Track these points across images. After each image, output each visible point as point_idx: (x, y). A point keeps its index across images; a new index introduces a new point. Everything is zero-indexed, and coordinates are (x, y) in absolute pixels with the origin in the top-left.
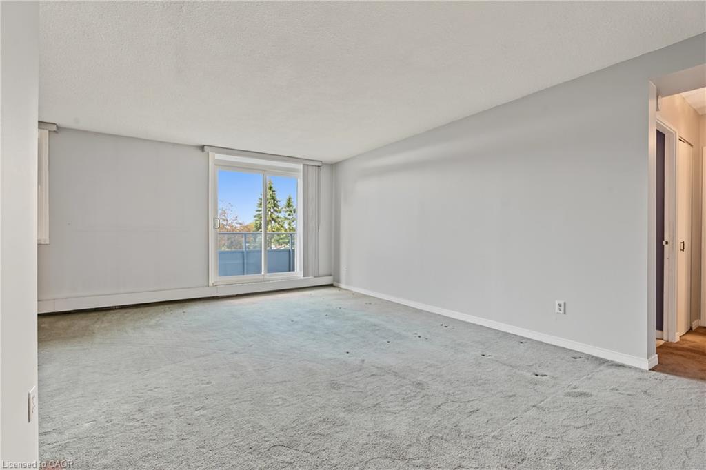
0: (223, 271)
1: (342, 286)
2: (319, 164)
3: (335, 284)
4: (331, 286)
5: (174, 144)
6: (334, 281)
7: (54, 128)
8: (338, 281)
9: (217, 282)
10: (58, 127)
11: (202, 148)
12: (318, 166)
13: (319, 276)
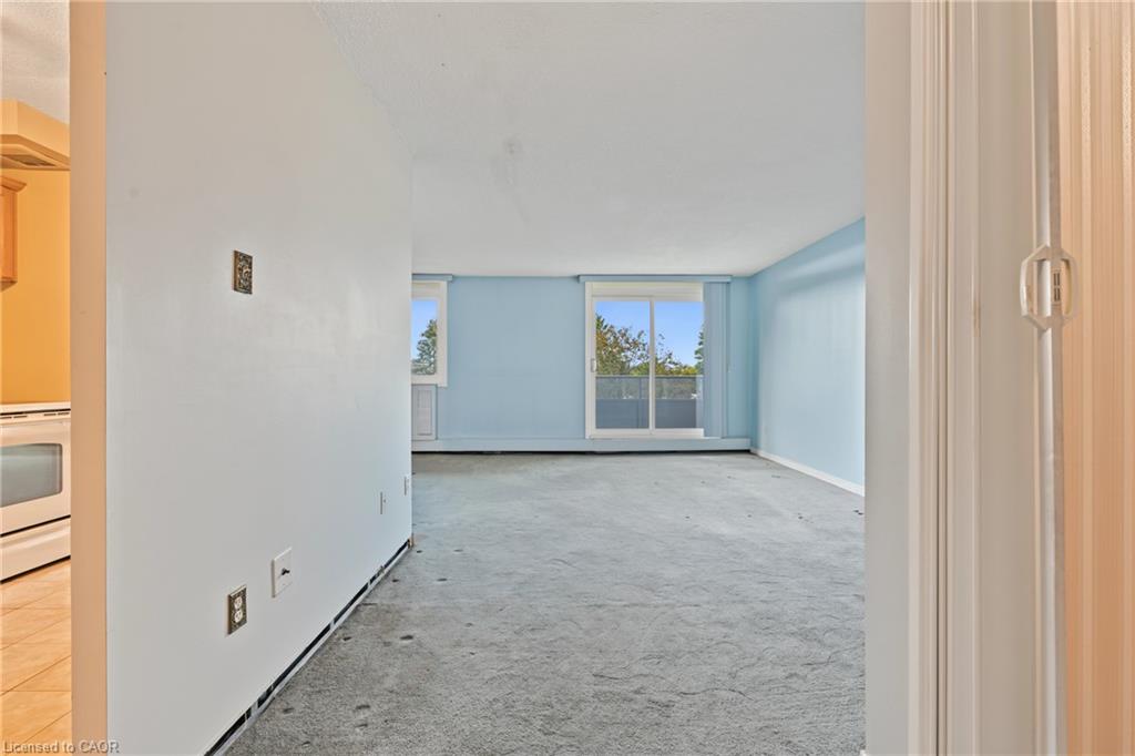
0: (600, 425)
1: (762, 453)
2: (728, 280)
3: (753, 450)
4: (747, 452)
5: (551, 278)
6: (752, 445)
7: (450, 278)
8: (757, 447)
9: (594, 436)
10: (454, 277)
11: (577, 278)
12: (728, 283)
13: (728, 437)
